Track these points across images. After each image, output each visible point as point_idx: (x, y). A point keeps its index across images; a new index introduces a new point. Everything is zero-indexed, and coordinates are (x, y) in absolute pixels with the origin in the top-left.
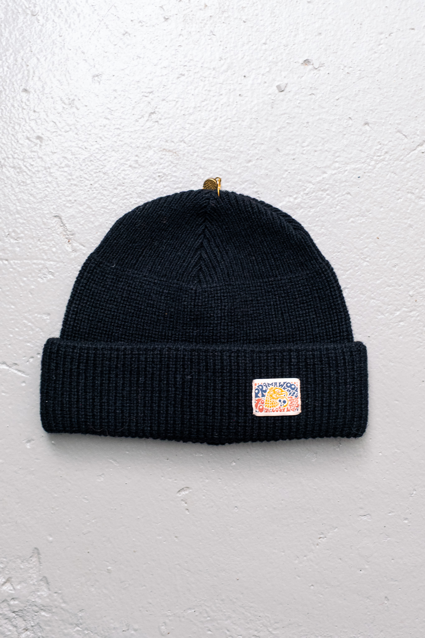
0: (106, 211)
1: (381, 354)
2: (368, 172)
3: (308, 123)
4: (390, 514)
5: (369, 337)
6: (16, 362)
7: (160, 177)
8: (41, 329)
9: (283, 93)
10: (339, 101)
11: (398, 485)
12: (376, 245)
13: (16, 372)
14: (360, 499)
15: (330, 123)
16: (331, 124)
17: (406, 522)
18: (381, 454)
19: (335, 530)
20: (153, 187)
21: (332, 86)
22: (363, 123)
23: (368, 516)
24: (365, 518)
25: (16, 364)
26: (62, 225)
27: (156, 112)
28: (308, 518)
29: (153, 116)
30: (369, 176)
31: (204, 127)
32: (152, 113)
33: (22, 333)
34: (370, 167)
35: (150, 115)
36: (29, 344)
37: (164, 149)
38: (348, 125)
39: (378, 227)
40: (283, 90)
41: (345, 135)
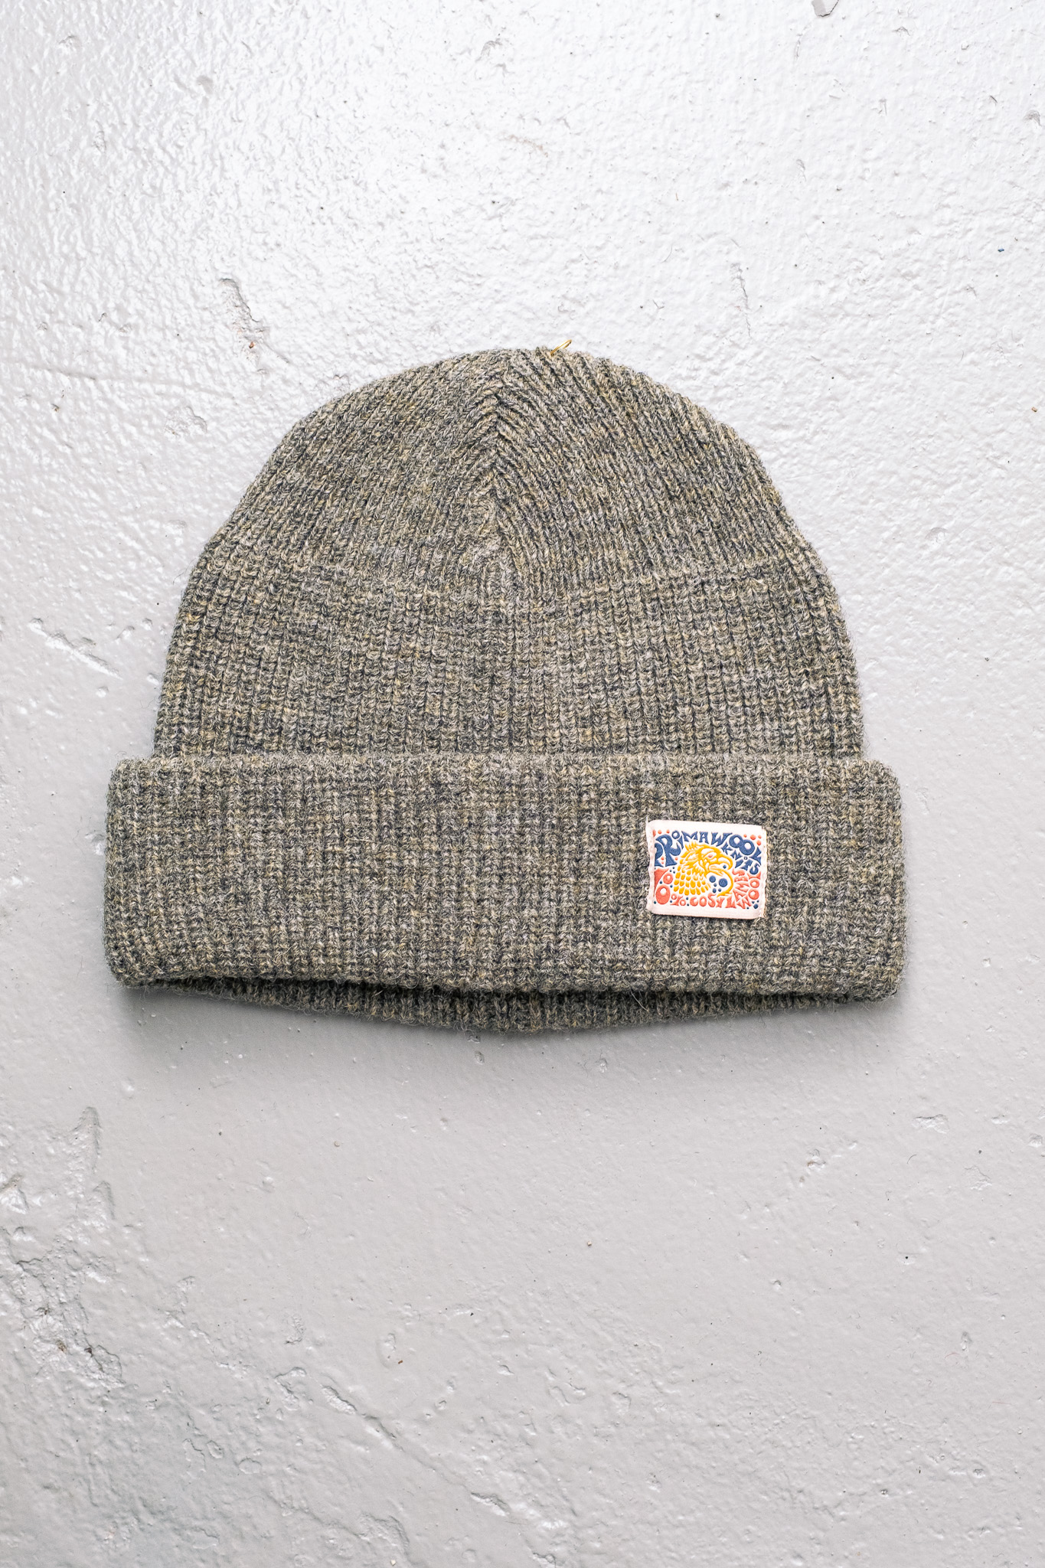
0: (352, 277)
1: (1014, 707)
2: (1025, 240)
3: (883, 101)
4: (997, 1122)
5: (987, 660)
6: (89, 636)
7: (496, 205)
8: (160, 559)
9: (827, 19)
10: (968, 52)
11: (1024, 1049)
12: (1028, 426)
13: (87, 660)
14: (924, 1073)
15: (941, 107)
16: (943, 110)
17: (1037, 1145)
18: (987, 965)
19: (851, 1148)
20: (475, 230)
21: (953, 14)
22: (1025, 113)
23: (938, 1119)
24: (930, 1125)
25: (89, 641)
26: (238, 303)
27: (504, 42)
28: (785, 1108)
29: (495, 51)
30: (1027, 249)
31: (618, 89)
32: (491, 43)
33: (111, 565)
34: (1031, 228)
35: (485, 48)
36: (124, 594)
37: (512, 137)
38: (984, 115)
39: (1038, 381)
40: (827, 12)
41: (975, 139)
